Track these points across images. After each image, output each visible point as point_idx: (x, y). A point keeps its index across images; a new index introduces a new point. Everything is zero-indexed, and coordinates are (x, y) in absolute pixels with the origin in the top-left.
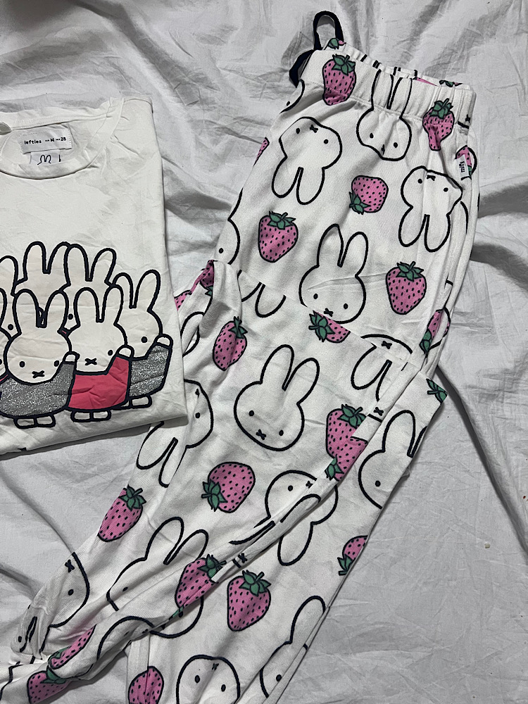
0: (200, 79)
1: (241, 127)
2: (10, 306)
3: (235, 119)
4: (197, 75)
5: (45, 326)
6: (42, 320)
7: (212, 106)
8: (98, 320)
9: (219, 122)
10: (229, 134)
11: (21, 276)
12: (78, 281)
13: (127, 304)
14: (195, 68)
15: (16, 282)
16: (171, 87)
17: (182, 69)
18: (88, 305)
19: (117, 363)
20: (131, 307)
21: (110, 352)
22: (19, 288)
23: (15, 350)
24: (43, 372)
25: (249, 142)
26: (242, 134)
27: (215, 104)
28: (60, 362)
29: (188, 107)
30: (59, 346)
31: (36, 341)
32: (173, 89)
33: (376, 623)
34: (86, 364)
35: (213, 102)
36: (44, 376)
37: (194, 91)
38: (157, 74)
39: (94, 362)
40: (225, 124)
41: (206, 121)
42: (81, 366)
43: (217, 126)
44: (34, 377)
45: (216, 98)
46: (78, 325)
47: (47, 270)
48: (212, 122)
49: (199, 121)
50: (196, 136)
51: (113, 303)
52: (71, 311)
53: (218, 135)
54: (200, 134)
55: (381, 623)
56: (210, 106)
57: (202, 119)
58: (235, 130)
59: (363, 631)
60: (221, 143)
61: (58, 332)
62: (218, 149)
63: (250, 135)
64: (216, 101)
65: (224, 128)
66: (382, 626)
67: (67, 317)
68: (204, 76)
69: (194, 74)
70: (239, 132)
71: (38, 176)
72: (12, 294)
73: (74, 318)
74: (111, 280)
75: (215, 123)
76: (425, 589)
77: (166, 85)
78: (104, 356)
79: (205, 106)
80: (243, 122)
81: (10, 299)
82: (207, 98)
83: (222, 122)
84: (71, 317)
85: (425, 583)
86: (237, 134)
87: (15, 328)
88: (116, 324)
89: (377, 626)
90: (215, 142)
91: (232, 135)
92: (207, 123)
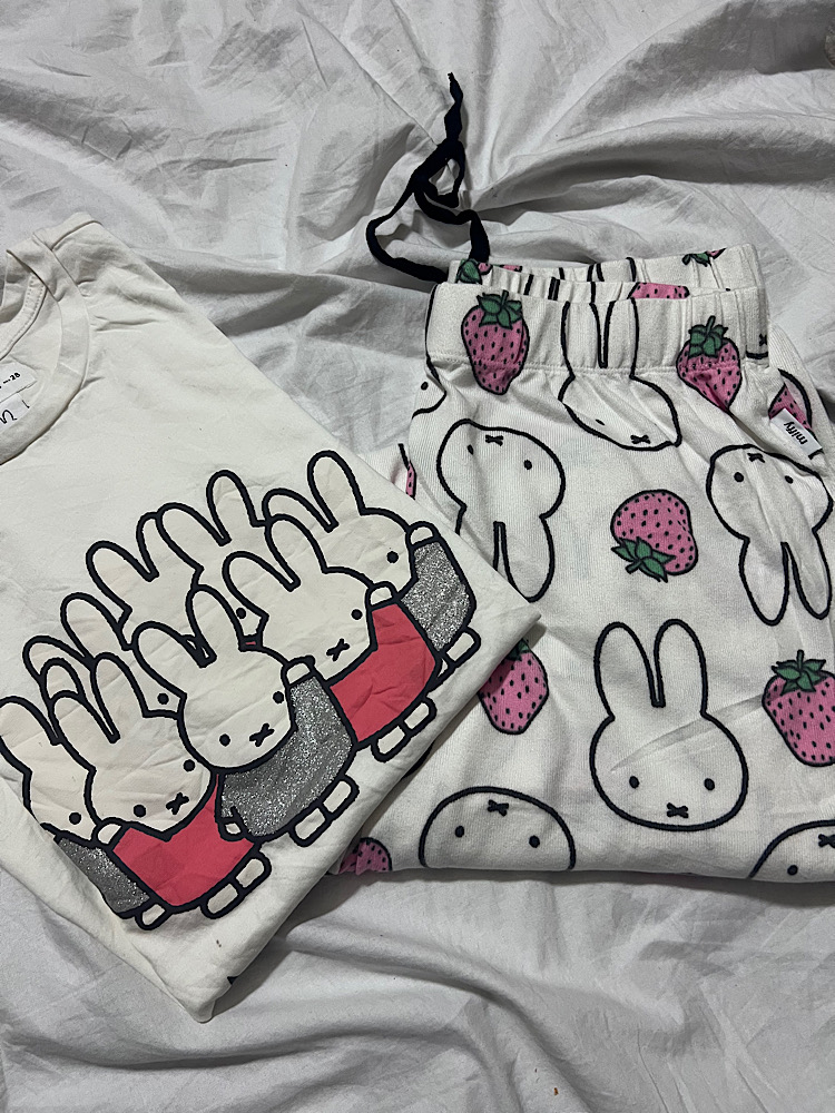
0: (118, 104)
1: (225, 149)
2: (136, 669)
3: (208, 139)
4: (111, 99)
5: (213, 657)
6: (201, 652)
7: (160, 136)
8: (290, 588)
9: (186, 156)
10: (211, 169)
11: (117, 612)
12: (211, 556)
13: (317, 530)
14: (101, 91)
15: (117, 627)
16: (75, 143)
17: (80, 102)
18: (254, 576)
19: (379, 620)
20: (329, 529)
21: (356, 615)
22: (128, 632)
23: (198, 728)
24: (266, 726)
25: (250, 165)
26: (234, 159)
27: (163, 130)
28: (283, 691)
29: (120, 160)
30: (259, 669)
31: (217, 688)
32: (80, 145)
34: (335, 659)
35: (158, 130)
36: (272, 731)
37: (116, 129)
38: (42, 135)
39: (343, 646)
40: (199, 155)
41: (163, 165)
42: (327, 668)
44: (258, 745)
45: (160, 119)
46: (264, 617)
47: (150, 573)
48: (175, 162)
49: (151, 173)
50: (160, 199)
51: (292, 545)
52: (236, 604)
53: (193, 178)
54: (164, 193)
56: (156, 138)
57: (155, 166)
58: (218, 158)
60: (207, 188)
61: (241, 649)
62: (206, 201)
63: (247, 154)
64: (163, 125)
65: (198, 162)
67: (235, 618)
68: (121, 97)
69: (103, 102)
70: (225, 158)
72: (125, 647)
73: (248, 612)
74: (260, 516)
75: (179, 161)
77: (64, 144)
78: (350, 626)
79: (146, 142)
80: (223, 140)
81: (128, 657)
82: (145, 129)
83: (190, 155)
84: (242, 614)
86: (225, 162)
87: (171, 695)
88: (326, 570)
90: (196, 192)
91: (217, 167)
92: (168, 167)
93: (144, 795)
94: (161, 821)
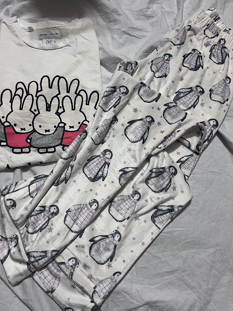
0: (114, 11)
2: (35, 101)
3: (129, 28)
4: (113, 9)
5: (50, 111)
6: (48, 108)
8: (73, 109)
9: (122, 29)
11: (39, 89)
12: (64, 93)
13: (84, 103)
14: (112, 6)
15: (38, 92)
17: (107, 7)
18: (68, 103)
19: (82, 127)
20: (87, 104)
21: (79, 123)
22: (38, 94)
23: (37, 120)
24: (49, 130)
25: (135, 38)
26: (132, 35)
27: (120, 21)
28: (57, 126)
29: (108, 24)
30: (56, 119)
31: (46, 117)
33: (192, 238)
34: (70, 128)
36: (50, 132)
37: (111, 17)
39: (73, 127)
40: (125, 30)
42: (67, 128)
43: (121, 31)
44: (45, 132)
45: (121, 19)
46: (64, 111)
47: (50, 87)
48: (119, 29)
49: (113, 29)
50: (112, 35)
51: (79, 102)
52: (61, 105)
53: (122, 35)
54: (114, 34)
55: (195, 238)
56: (118, 22)
57: (115, 28)
58: (128, 33)
59: (187, 241)
60: (123, 38)
61: (55, 113)
62: (121, 41)
63: (135, 35)
65: (124, 32)
66: (195, 239)
67: (59, 107)
68: (116, 10)
69: (111, 9)
71: (46, 49)
72: (36, 96)
73: (62, 108)
74: (77, 92)
76: (212, 224)
77: (99, 14)
78: (77, 124)
79: (116, 22)
81: (35, 98)
82: (117, 19)
83: (123, 29)
85: (213, 221)
87: (37, 111)
88: (80, 111)
89: (193, 239)
90: (120, 38)
91: (128, 35)
92: (117, 30)
93: (18, 123)
94: (18, 129)
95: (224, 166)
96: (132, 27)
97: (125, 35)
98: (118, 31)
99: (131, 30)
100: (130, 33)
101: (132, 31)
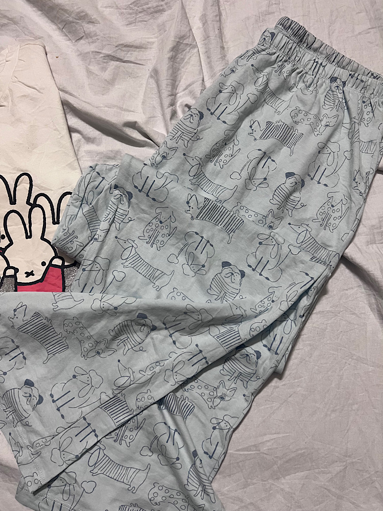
0: (82, 16)
1: (123, 53)
3: (116, 46)
7: (95, 38)
8: (27, 237)
9: (104, 51)
10: (114, 61)
13: (49, 220)
16: (59, 28)
18: (16, 225)
19: (51, 271)
20: (54, 223)
21: (44, 264)
25: (132, 65)
26: (125, 59)
28: (2, 276)
29: (76, 43)
32: (61, 30)
33: (297, 450)
34: (26, 277)
35: (96, 35)
37: (79, 28)
38: (46, 19)
39: (32, 273)
40: (109, 53)
41: (93, 52)
42: (21, 278)
43: (102, 55)
45: (98, 31)
46: (11, 243)
48: (98, 52)
49: (86, 53)
50: (86, 67)
51: (38, 220)
53: (104, 62)
54: (89, 65)
55: (302, 449)
56: (93, 38)
57: (89, 50)
58: (118, 57)
59: (288, 458)
63: (132, 59)
64: (98, 34)
65: (108, 56)
66: (303, 451)
68: (84, 14)
69: (75, 14)
70: (122, 58)
73: (6, 238)
74: (32, 201)
75: (100, 53)
76: (333, 415)
77: (54, 27)
78: (38, 267)
79: (89, 39)
80: (124, 49)
82: (91, 32)
83: (106, 51)
84: (3, 237)
85: (333, 411)
86: (121, 60)
88: (42, 238)
89: (300, 452)
90: (104, 69)
91: (117, 61)
92: (94, 54)
95: (342, 296)
96: (122, 44)
97: (113, 62)
98: (96, 56)
99: (122, 50)
100: (120, 57)
101: (126, 52)
